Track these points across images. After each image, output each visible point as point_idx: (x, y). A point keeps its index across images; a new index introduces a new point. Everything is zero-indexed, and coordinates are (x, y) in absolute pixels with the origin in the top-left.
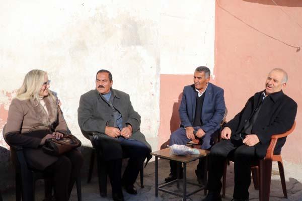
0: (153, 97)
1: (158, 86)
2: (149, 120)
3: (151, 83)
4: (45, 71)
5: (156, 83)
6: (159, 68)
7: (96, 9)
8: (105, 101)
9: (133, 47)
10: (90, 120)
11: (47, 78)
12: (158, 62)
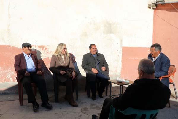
0: (118, 57)
1: (121, 52)
2: (116, 67)
3: (118, 51)
4: (65, 44)
5: (120, 51)
6: (121, 44)
7: (92, 19)
8: (94, 57)
9: (109, 34)
10: (86, 65)
11: (66, 47)
12: (121, 41)
